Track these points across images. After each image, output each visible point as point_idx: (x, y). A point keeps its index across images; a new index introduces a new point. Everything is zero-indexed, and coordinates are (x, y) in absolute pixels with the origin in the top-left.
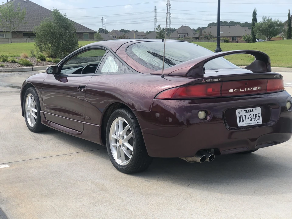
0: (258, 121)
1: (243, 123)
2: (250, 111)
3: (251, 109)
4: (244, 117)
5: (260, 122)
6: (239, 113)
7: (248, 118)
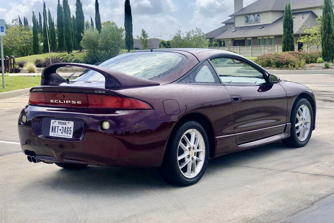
0: (69, 135)
1: (55, 133)
2: (63, 123)
3: (65, 121)
4: (57, 128)
5: (71, 136)
6: (53, 123)
7: (60, 130)
